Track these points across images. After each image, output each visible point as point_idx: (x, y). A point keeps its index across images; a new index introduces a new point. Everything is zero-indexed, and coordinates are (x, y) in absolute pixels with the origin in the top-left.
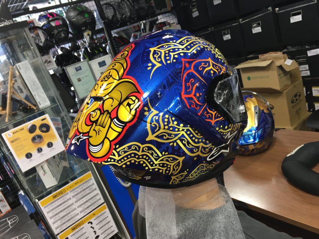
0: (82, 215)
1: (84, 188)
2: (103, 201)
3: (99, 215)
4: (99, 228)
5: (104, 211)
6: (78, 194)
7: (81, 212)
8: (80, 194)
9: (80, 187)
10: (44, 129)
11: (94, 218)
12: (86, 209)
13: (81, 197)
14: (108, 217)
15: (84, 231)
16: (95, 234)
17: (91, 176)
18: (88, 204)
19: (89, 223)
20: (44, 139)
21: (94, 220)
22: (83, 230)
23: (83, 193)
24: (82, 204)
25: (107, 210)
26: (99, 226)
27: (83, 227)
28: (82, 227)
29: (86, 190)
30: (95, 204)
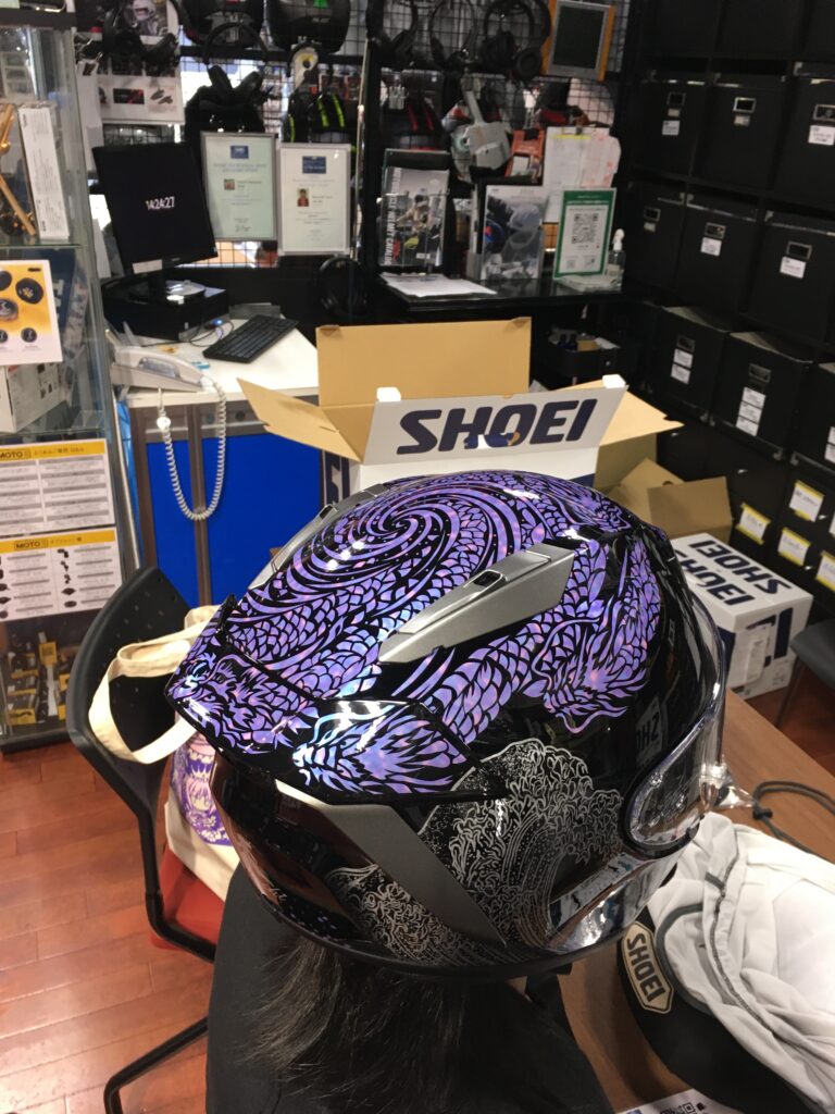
0: (51, 526)
1: (77, 469)
2: (112, 521)
3: (92, 545)
4: (81, 574)
5: (106, 544)
6: (59, 475)
7: (50, 518)
8: (62, 479)
9: (69, 464)
10: (29, 294)
11: (77, 547)
12: (64, 517)
13: (62, 486)
14: (110, 560)
15: (42, 562)
16: (67, 582)
17: (103, 452)
18: (74, 510)
19: (60, 551)
20: (21, 315)
21: (76, 551)
22: (42, 559)
23: (71, 482)
24: (59, 504)
25: (114, 546)
26: (81, 570)
27: (43, 555)
28: (41, 551)
29: (79, 477)
30: (91, 517)
